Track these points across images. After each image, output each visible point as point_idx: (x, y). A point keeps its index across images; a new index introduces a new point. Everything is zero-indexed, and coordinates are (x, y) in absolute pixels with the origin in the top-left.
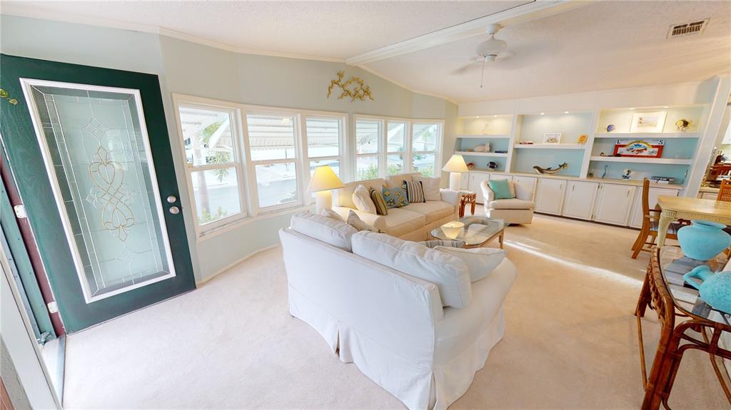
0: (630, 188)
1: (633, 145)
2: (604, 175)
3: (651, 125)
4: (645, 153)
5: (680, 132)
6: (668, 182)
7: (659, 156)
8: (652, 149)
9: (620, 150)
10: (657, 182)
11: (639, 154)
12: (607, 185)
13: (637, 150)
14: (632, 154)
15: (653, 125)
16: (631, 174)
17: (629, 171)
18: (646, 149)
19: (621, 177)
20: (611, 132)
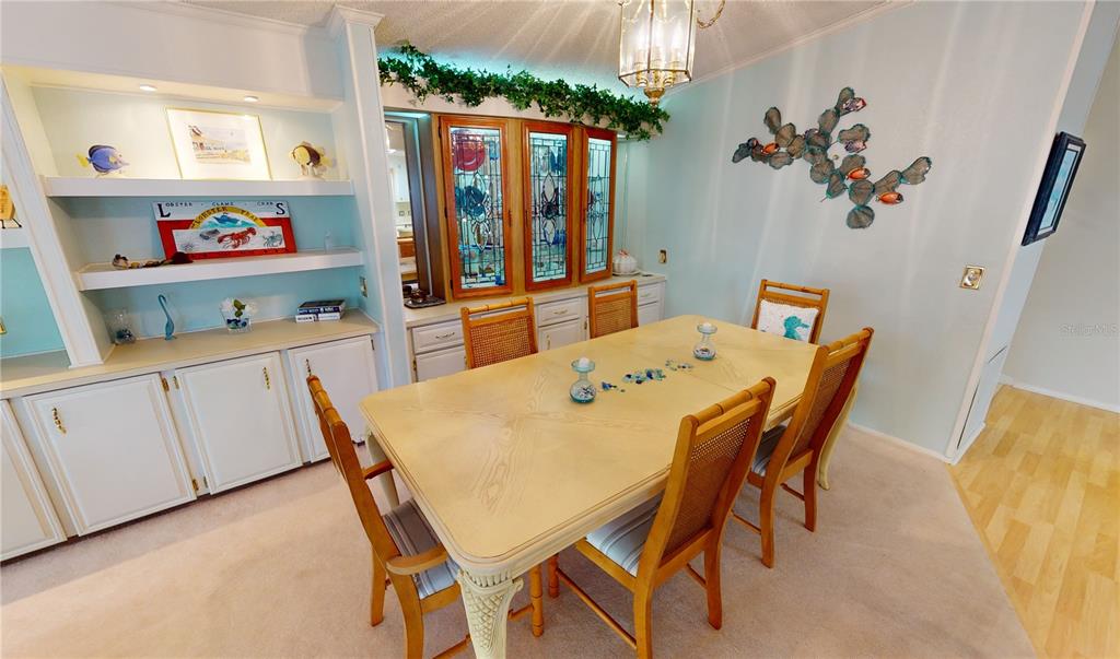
0: (265, 361)
1: (211, 218)
2: (170, 326)
3: (234, 155)
4: (255, 243)
5: (309, 178)
6: (338, 314)
7: (291, 248)
8: (268, 231)
9: (181, 239)
10: (317, 320)
11: (242, 248)
12: (190, 374)
13: (233, 236)
14: (220, 248)
15: (236, 154)
16: (247, 311)
17: (240, 307)
18: (251, 231)
19: (224, 325)
20: (114, 174)
